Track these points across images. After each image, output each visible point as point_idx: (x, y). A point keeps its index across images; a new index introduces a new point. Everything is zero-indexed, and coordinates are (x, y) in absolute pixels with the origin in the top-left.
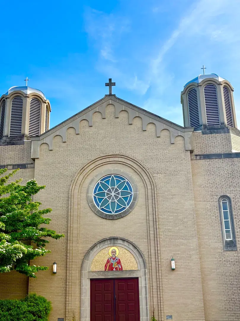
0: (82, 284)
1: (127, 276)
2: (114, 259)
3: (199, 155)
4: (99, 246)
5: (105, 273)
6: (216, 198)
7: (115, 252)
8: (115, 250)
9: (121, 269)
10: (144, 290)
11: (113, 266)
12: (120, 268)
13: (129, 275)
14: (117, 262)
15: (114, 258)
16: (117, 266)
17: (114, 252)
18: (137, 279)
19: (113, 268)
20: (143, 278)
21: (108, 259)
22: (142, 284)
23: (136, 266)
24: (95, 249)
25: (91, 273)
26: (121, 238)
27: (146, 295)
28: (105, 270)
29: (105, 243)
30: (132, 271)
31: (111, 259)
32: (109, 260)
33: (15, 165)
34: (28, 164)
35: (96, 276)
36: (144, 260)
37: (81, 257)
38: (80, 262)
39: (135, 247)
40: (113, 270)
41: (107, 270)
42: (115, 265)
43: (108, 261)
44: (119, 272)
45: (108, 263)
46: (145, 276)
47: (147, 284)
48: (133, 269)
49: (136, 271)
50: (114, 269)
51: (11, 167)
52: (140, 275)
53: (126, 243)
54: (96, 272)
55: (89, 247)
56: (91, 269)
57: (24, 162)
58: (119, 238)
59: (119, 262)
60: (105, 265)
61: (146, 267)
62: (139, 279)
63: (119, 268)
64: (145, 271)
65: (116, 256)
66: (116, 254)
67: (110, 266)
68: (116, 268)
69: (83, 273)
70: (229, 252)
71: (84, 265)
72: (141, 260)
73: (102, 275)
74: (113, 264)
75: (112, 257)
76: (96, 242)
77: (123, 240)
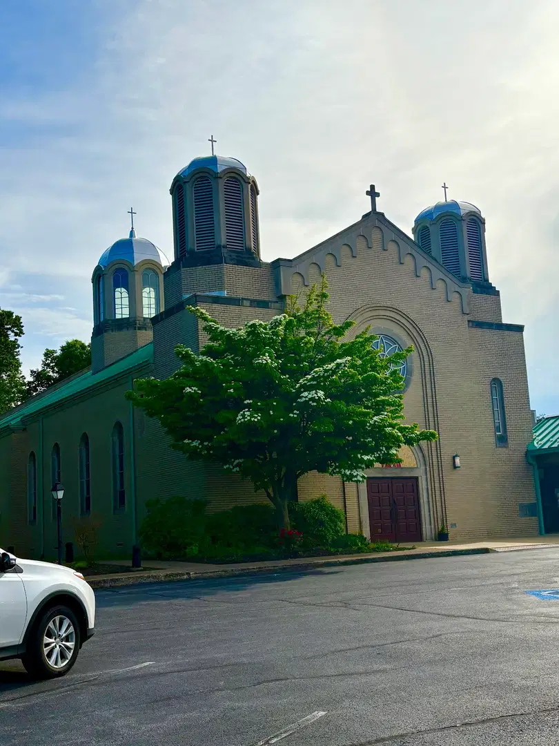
1: (407, 474)
3: (472, 321)
5: (383, 471)
6: (488, 381)
10: (425, 493)
18: (417, 478)
19: (391, 464)
20: (423, 477)
22: (423, 485)
23: (415, 463)
30: (412, 469)
33: (255, 301)
34: (271, 302)
36: (425, 455)
41: (384, 467)
44: (398, 469)
46: (426, 475)
47: (429, 485)
48: (412, 466)
49: (415, 469)
50: (392, 466)
51: (248, 303)
52: (420, 473)
57: (266, 299)
61: (426, 463)
62: (420, 478)
64: (426, 468)
70: (500, 449)
72: (420, 454)
73: (379, 473)
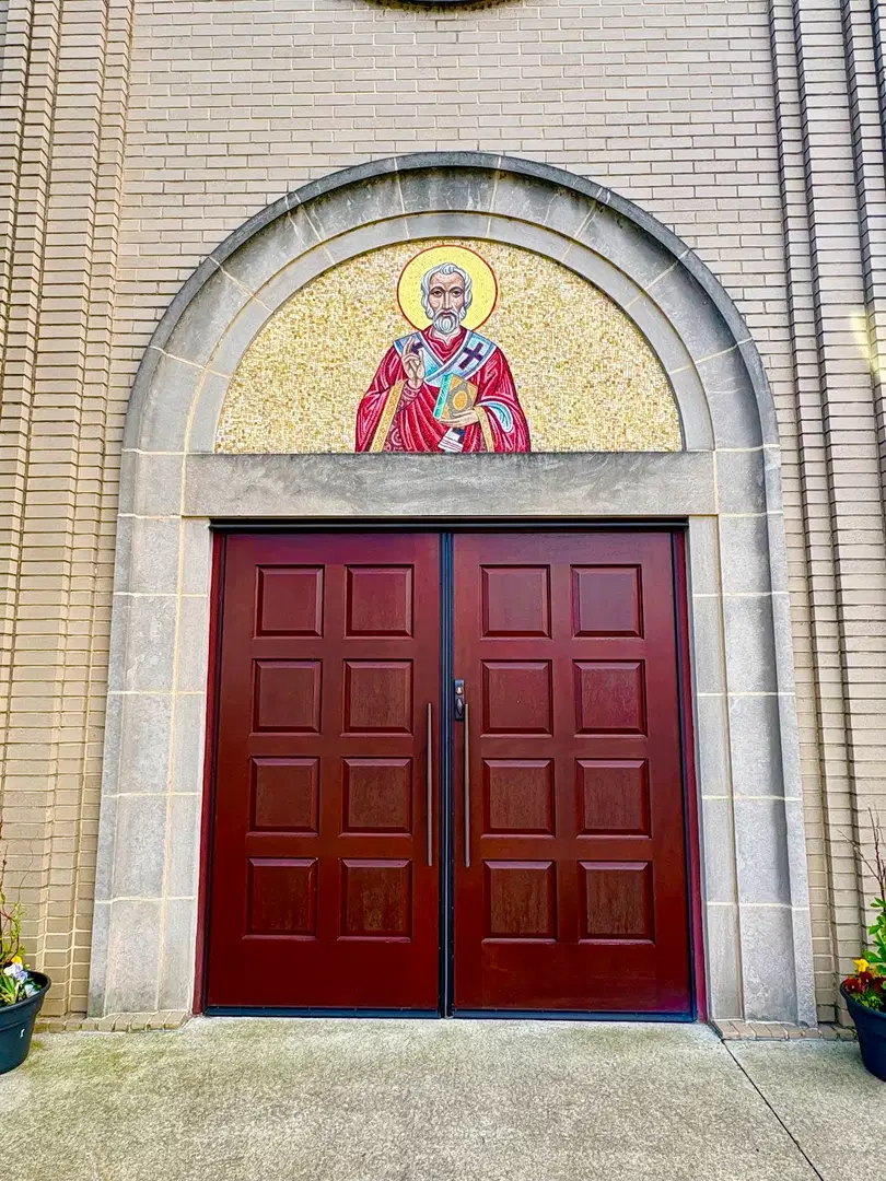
0: (128, 562)
2: (445, 352)
4: (309, 235)
5: (361, 472)
7: (457, 292)
8: (454, 270)
9: (517, 444)
10: (743, 636)
11: (441, 413)
12: (508, 427)
13: (593, 495)
14: (473, 380)
15: (447, 340)
16: (477, 415)
17: (448, 292)
19: (441, 430)
20: (735, 523)
21: (392, 353)
22: (721, 578)
24: (270, 258)
25: (224, 469)
26: (513, 167)
27: (771, 679)
28: (363, 446)
29: (359, 211)
31: (415, 349)
32: (403, 354)
35: (265, 491)
36: (751, 362)
37: (131, 321)
38: (116, 366)
39: (656, 245)
40: (434, 448)
41: (377, 445)
42: (457, 407)
43: (392, 369)
44: (498, 462)
45: (391, 383)
46: (764, 507)
47: (779, 577)
48: (636, 440)
49: (662, 462)
50: (451, 442)
53: (563, 214)
54: (274, 463)
55: (208, 236)
56: (221, 438)
58: (498, 164)
59: (496, 380)
60: (356, 404)
61: (767, 428)
62: (698, 532)
63: (498, 432)
64: (760, 460)
65: (469, 324)
66: (465, 305)
67: (403, 411)
68: (470, 434)
69: (144, 465)
71: (159, 398)
72: (712, 360)
73: (327, 490)
74: (435, 391)
75: (426, 333)
76: (272, 199)
77: (541, 183)
